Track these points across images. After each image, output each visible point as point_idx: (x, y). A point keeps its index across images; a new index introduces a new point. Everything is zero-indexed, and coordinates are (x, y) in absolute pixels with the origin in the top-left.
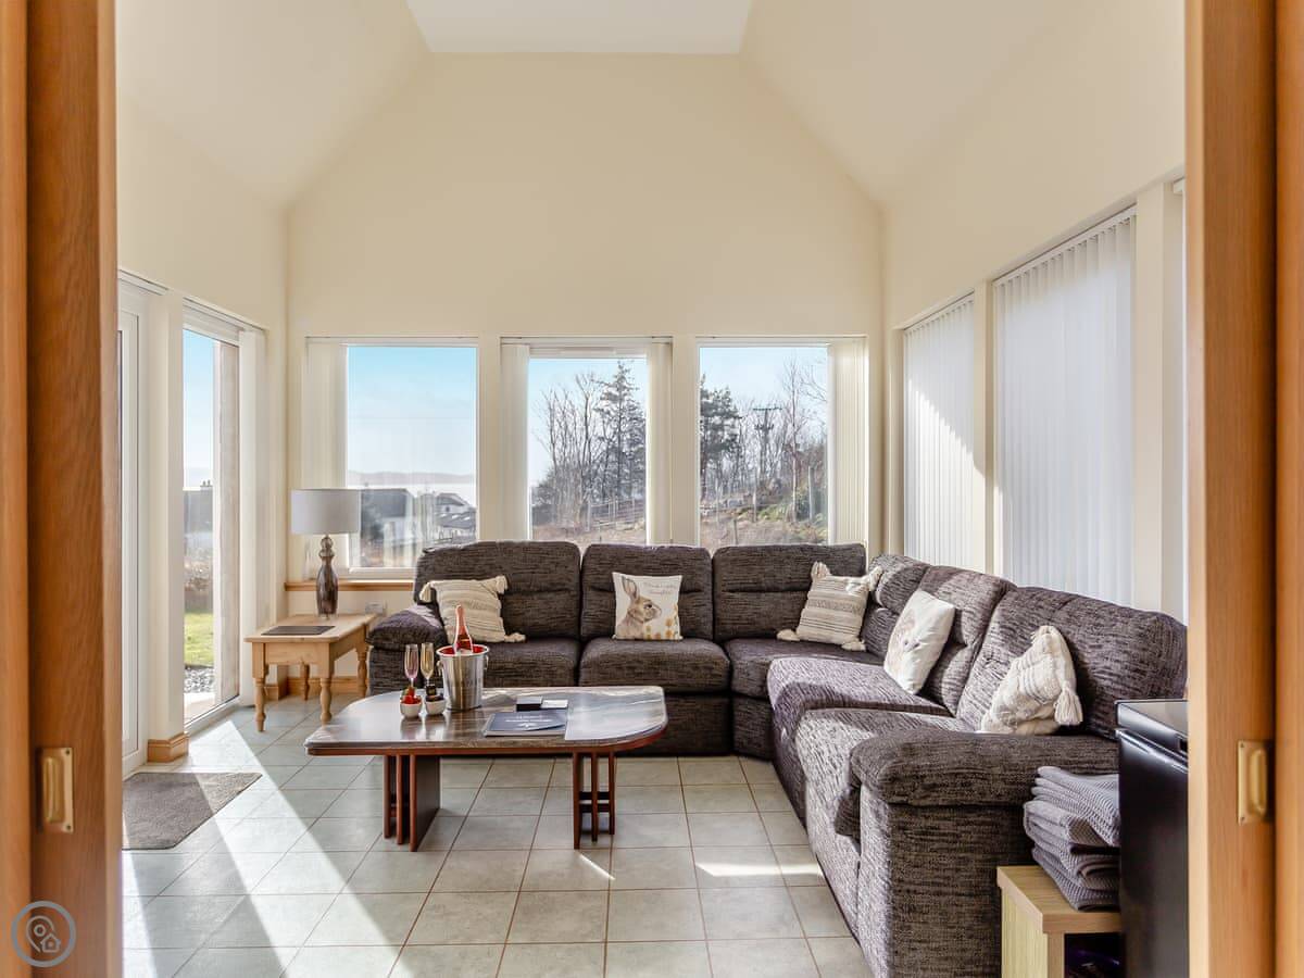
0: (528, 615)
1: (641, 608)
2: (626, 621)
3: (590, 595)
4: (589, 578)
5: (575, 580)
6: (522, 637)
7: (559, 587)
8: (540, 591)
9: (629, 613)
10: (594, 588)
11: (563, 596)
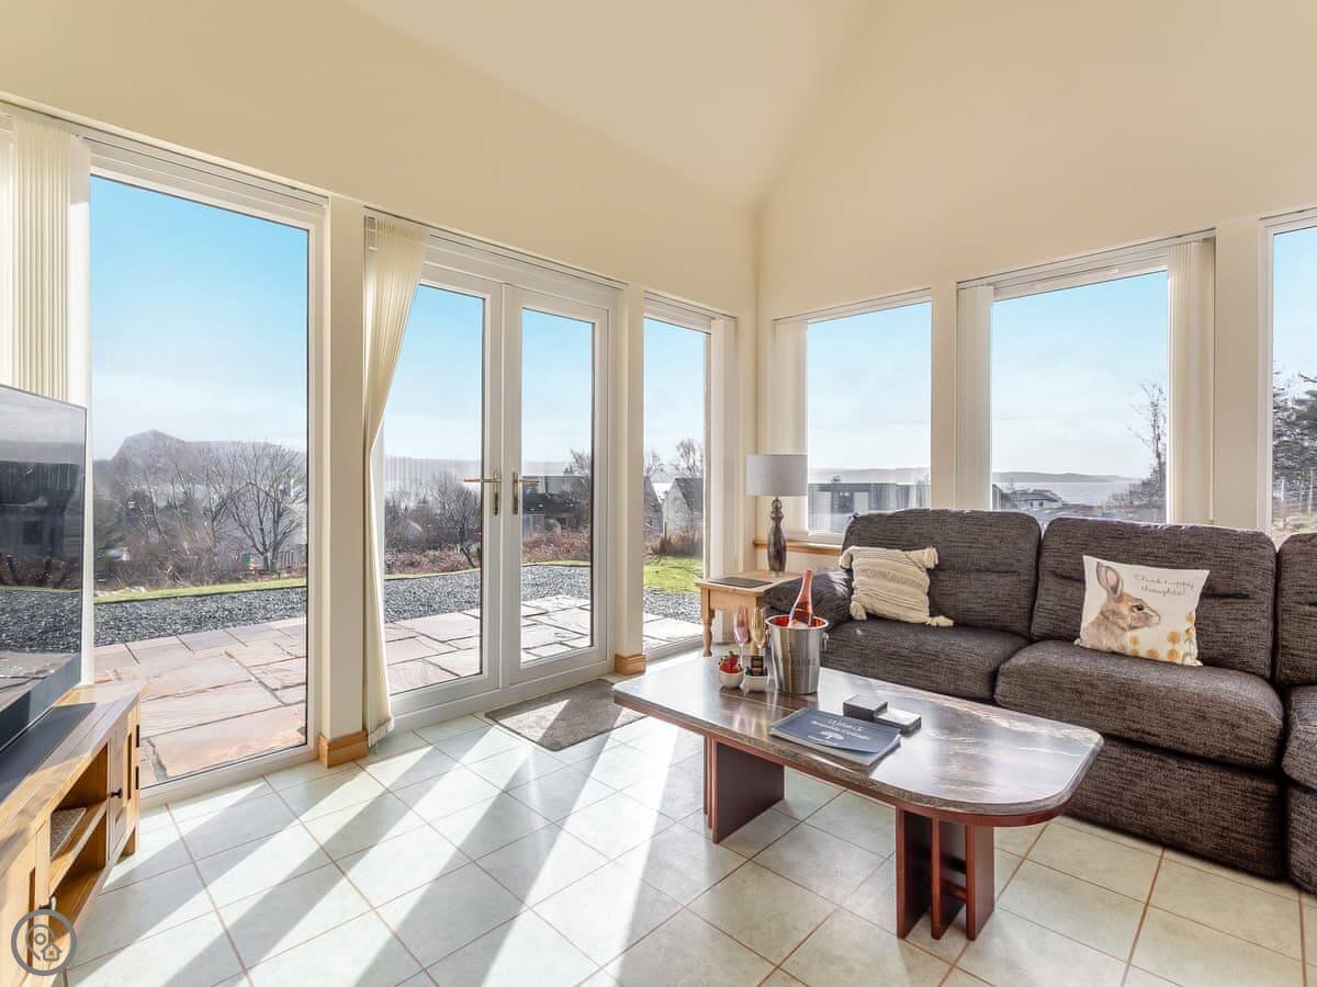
0: (961, 596)
1: (1124, 609)
2: (1097, 624)
3: (1048, 584)
4: (1048, 561)
5: (1029, 561)
6: (950, 622)
7: (1003, 568)
8: (978, 570)
9: (1102, 613)
10: (1054, 574)
11: (1009, 579)
